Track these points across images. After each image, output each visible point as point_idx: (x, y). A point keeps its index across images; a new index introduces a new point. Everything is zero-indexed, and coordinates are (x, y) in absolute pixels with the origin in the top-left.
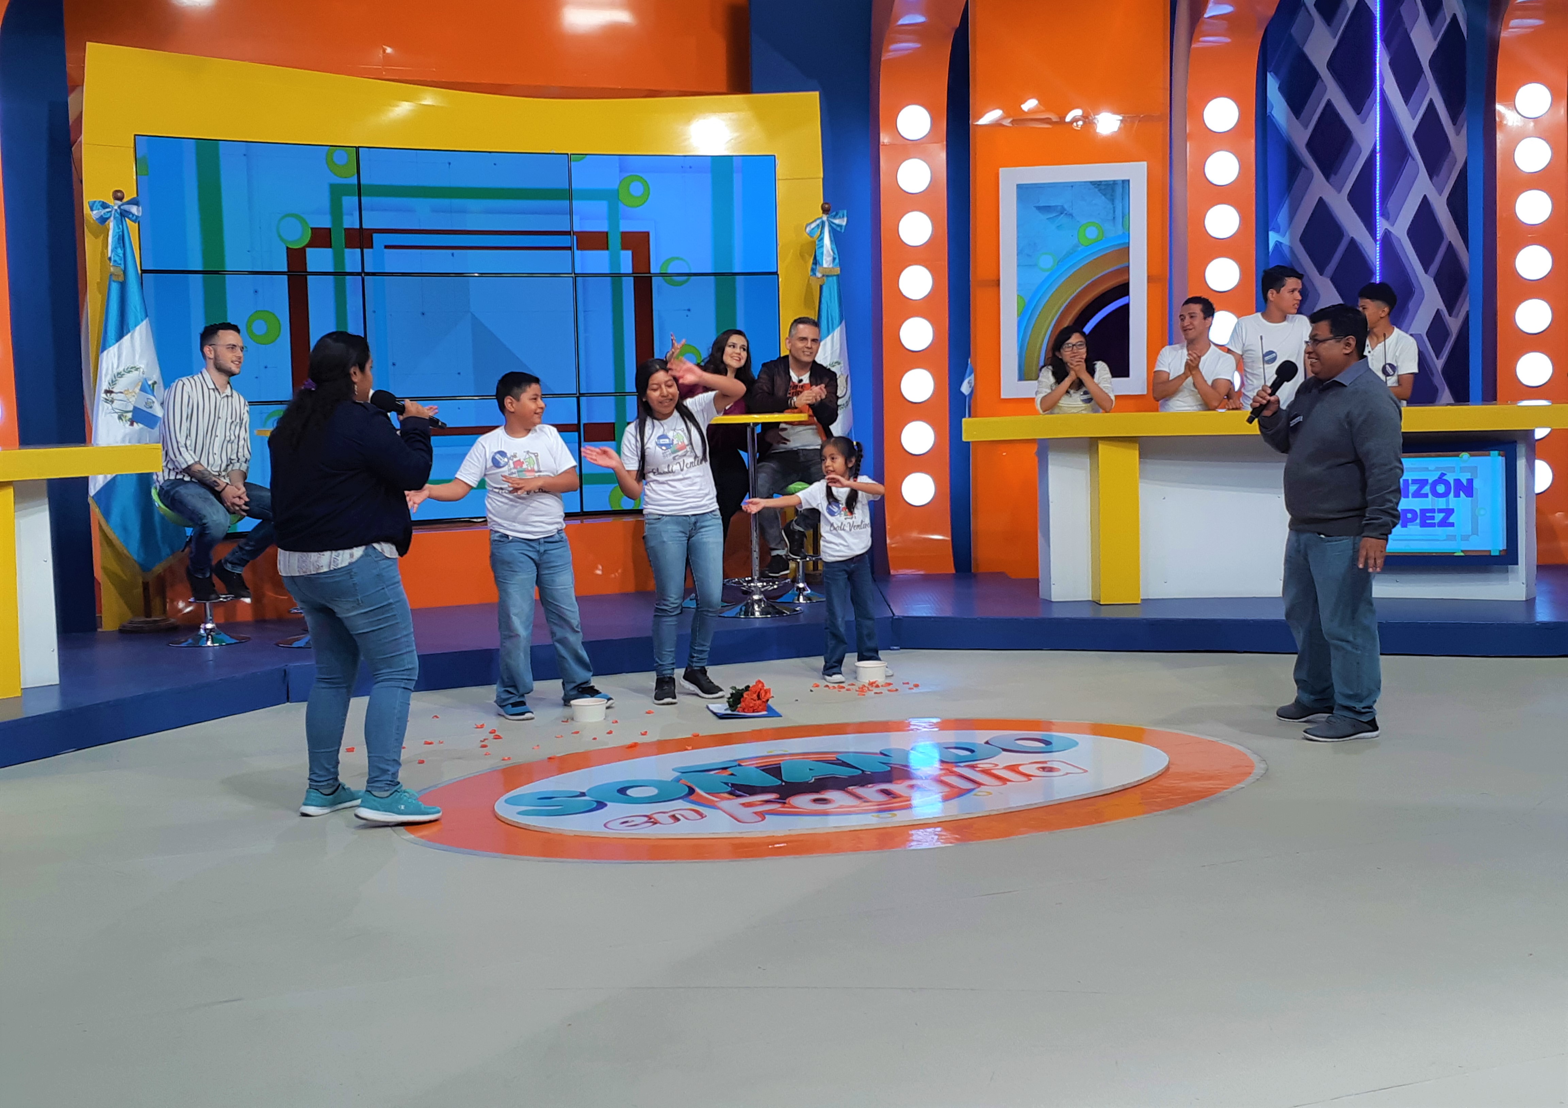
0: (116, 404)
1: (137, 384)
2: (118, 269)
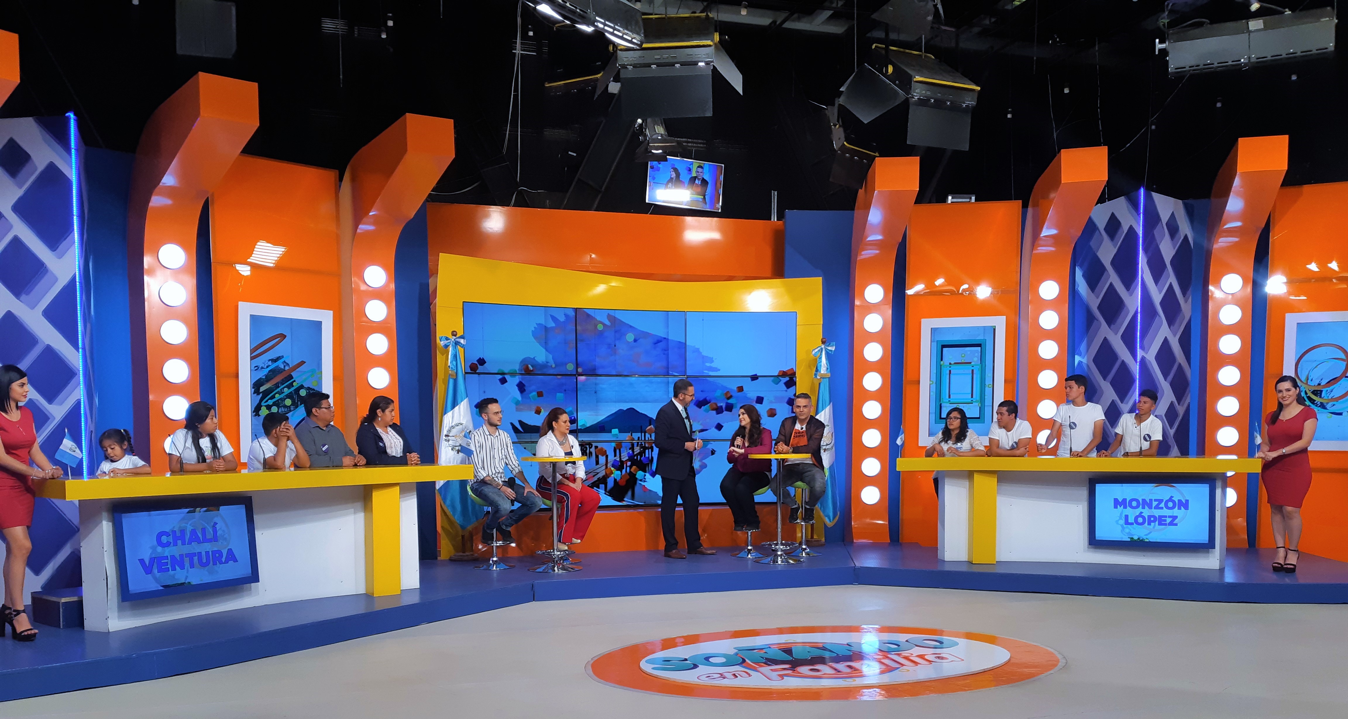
0: (451, 442)
1: (461, 432)
2: (453, 372)
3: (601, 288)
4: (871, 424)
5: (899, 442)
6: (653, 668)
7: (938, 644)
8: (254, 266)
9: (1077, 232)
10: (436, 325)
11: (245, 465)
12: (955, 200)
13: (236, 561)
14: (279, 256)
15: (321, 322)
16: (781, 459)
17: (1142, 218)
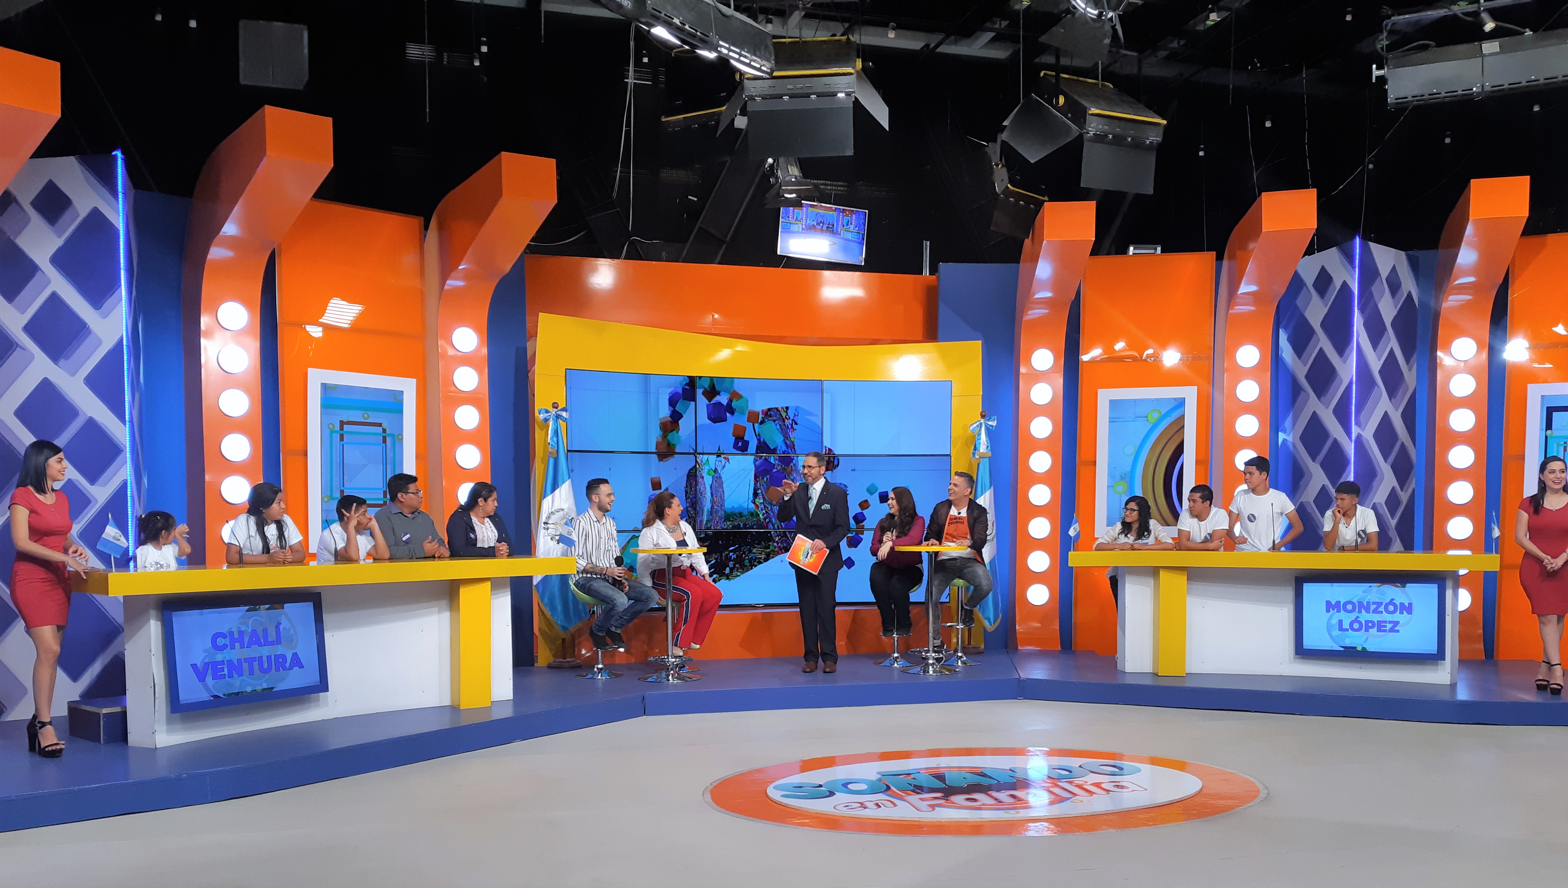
0: (550, 531)
1: (563, 519)
2: (553, 450)
3: (725, 353)
4: (1039, 511)
5: (1072, 533)
6: (783, 796)
7: (1118, 770)
8: (327, 328)
9: (1280, 288)
10: (534, 395)
11: (314, 556)
12: (1137, 251)
13: (301, 666)
14: (355, 315)
15: (403, 391)
16: (933, 552)
17: (1357, 274)
